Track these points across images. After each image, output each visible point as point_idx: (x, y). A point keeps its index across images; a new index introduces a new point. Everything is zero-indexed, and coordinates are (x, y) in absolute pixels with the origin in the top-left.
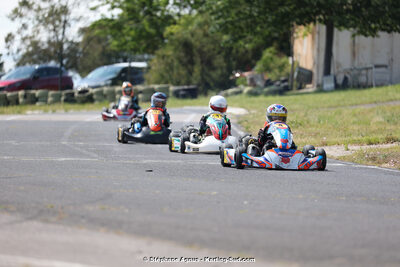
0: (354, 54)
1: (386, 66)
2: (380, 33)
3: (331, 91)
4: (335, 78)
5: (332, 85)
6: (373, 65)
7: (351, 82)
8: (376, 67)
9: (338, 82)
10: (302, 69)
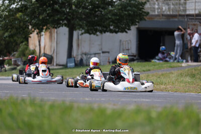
0: (78, 45)
1: (108, 52)
2: (98, 33)
3: (73, 68)
4: (75, 60)
5: (74, 64)
6: (101, 52)
7: (84, 62)
8: (103, 52)
9: (76, 62)
10: (46, 54)
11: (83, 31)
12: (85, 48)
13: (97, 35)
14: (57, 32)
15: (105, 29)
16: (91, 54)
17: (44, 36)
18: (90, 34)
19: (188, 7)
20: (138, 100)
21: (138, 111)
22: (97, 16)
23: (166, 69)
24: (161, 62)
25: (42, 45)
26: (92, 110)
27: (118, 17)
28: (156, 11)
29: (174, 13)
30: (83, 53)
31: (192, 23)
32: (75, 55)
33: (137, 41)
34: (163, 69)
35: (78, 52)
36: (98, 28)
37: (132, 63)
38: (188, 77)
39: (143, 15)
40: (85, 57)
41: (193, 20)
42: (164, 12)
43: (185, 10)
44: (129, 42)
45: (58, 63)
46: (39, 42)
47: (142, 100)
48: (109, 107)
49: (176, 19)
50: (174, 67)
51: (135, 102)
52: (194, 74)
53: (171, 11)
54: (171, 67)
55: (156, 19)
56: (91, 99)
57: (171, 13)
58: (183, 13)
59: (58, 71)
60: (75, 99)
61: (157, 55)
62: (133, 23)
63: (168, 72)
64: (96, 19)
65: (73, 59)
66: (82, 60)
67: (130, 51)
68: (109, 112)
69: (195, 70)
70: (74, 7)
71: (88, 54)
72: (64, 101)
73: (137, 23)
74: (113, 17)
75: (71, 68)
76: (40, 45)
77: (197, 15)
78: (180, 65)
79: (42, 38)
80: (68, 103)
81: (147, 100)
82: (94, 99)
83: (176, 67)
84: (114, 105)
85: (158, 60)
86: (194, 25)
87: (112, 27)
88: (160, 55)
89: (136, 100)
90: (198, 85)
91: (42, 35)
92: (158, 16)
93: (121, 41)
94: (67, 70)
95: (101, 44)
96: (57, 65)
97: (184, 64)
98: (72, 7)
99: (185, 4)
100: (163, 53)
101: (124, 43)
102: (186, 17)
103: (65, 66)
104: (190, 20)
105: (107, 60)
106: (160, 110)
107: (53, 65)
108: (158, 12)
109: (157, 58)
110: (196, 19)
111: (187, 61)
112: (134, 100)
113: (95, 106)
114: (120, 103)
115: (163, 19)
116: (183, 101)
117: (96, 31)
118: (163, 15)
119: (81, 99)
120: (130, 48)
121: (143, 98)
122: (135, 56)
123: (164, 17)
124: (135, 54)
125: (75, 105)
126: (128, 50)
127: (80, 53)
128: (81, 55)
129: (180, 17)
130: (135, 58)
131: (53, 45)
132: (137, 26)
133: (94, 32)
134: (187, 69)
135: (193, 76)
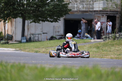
0: (28, 29)
1: (47, 33)
4: (26, 38)
5: (25, 40)
6: (42, 33)
7: (32, 39)
8: (43, 33)
9: (27, 39)
10: (9, 34)
11: (31, 21)
12: (32, 31)
13: (40, 23)
14: (15, 21)
15: (45, 19)
16: (36, 35)
17: (7, 23)
18: (35, 22)
19: (95, 6)
20: (65, 62)
21: (64, 69)
22: (40, 11)
23: (81, 43)
24: (79, 39)
25: (6, 29)
26: (37, 68)
27: (51, 13)
28: (76, 8)
29: (86, 10)
30: (31, 34)
31: (97, 16)
32: (26, 35)
33: (64, 27)
34: (79, 44)
35: (28, 33)
36: (41, 18)
37: (61, 40)
38: (95, 48)
39: (68, 11)
40: (32, 36)
41: (98, 14)
42: (80, 9)
43: (93, 8)
44: (59, 27)
45: (16, 40)
46: (5, 27)
47: (67, 62)
48: (47, 67)
49: (88, 14)
50: (86, 42)
51: (63, 63)
52: (98, 47)
53: (85, 8)
54: (85, 42)
55: (75, 13)
56: (36, 62)
57: (85, 10)
58: (92, 10)
59: (16, 44)
60: (26, 61)
61: (76, 35)
62: (62, 16)
63: (83, 45)
64: (39, 13)
65: (25, 37)
66: (30, 38)
67: (60, 33)
68: (47, 69)
69: (99, 44)
70: (25, 6)
71: (34, 34)
72: (20, 63)
73: (64, 16)
74: (49, 13)
75: (24, 43)
76: (5, 29)
77: (100, 11)
78: (90, 41)
79: (6, 25)
80: (22, 64)
81: (70, 62)
82: (38, 62)
83: (88, 42)
84: (50, 65)
85: (77, 38)
86: (99, 17)
87: (48, 19)
88: (78, 35)
89: (63, 62)
90: (101, 53)
91: (6, 23)
92: (77, 11)
93: (54, 26)
94: (22, 44)
95: (42, 28)
96: (15, 41)
97: (92, 41)
98: (24, 6)
99: (93, 4)
100: (80, 34)
101: (56, 28)
102: (93, 12)
103: (20, 42)
104: (96, 14)
105: (46, 38)
106: (78, 68)
107: (13, 41)
108: (77, 9)
109: (76, 36)
110: (100, 13)
111: (94, 39)
112: (62, 62)
113: (39, 66)
114: (54, 64)
115: (80, 13)
116: (92, 63)
117: (39, 20)
118: (79, 11)
119: (30, 61)
120: (59, 31)
121: (68, 61)
122: (63, 36)
123: (80, 12)
124: (63, 35)
125: (27, 65)
126: (59, 32)
127: (29, 34)
128: (30, 35)
129: (90, 12)
130: (63, 37)
131: (13, 29)
132: (64, 18)
133: (38, 21)
134: (94, 44)
135: (98, 48)
